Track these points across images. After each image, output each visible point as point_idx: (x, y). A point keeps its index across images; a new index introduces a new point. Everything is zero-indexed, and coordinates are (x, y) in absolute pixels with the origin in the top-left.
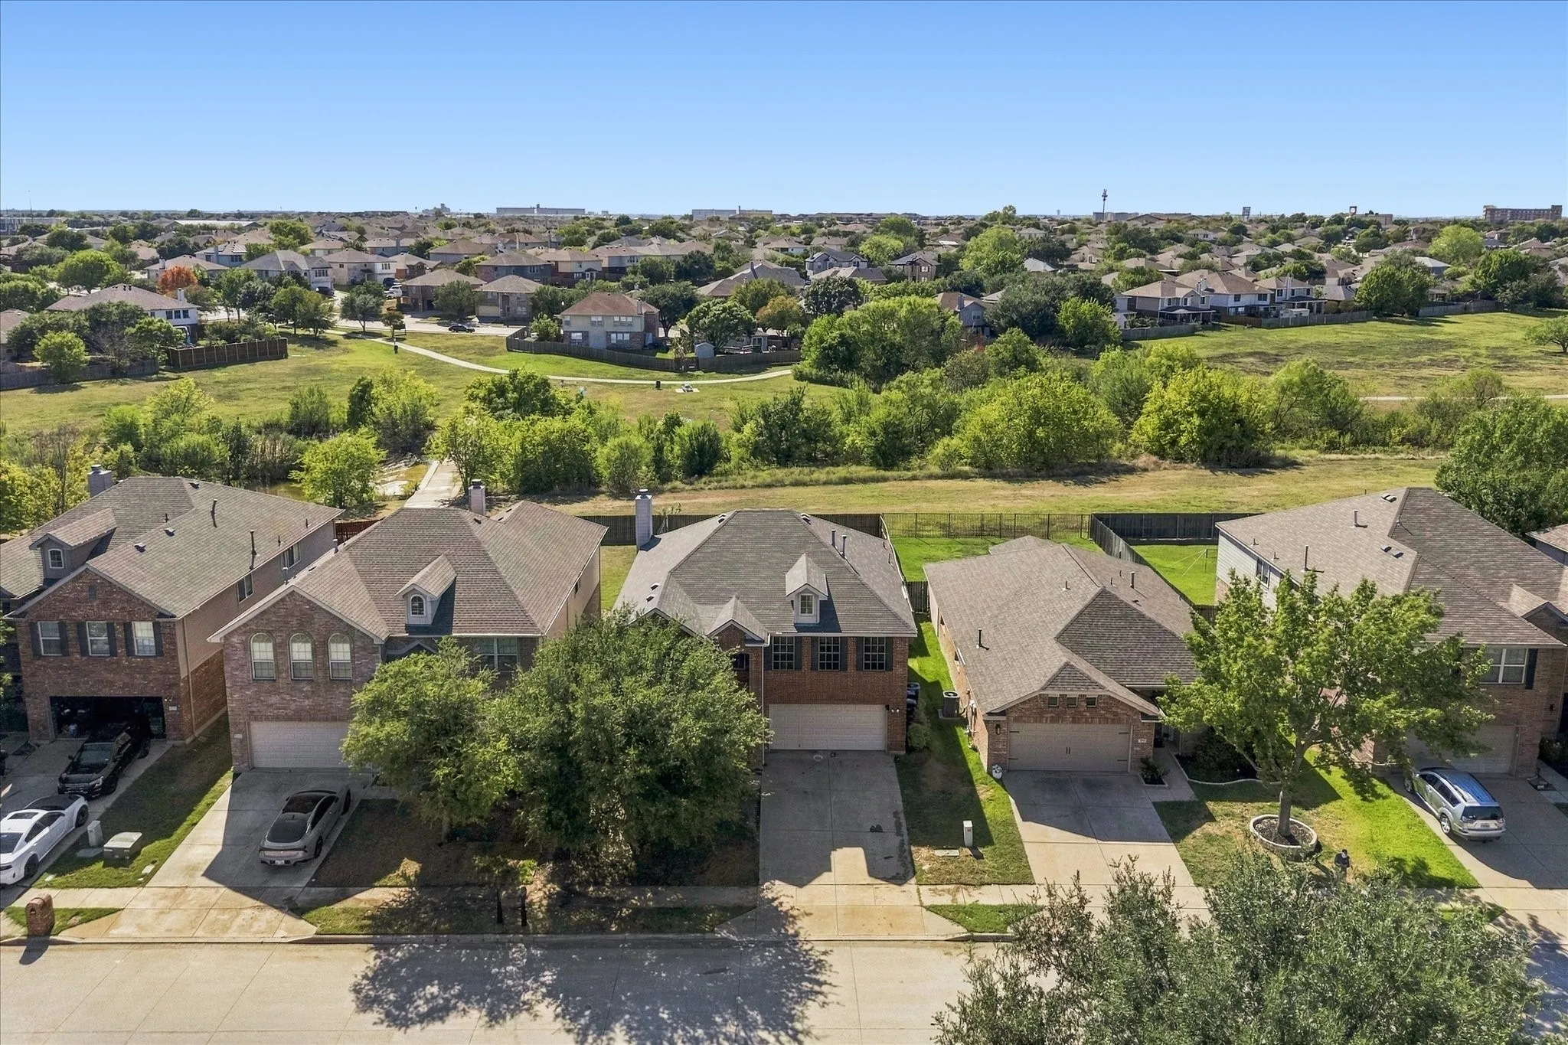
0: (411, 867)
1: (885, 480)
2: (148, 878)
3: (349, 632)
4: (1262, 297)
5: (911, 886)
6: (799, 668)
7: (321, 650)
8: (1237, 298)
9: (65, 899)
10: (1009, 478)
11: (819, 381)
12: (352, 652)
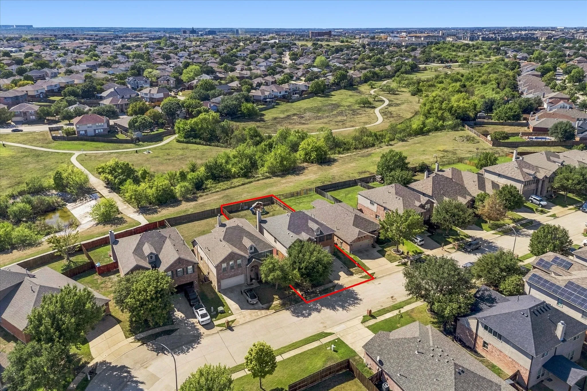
0: (276, 297)
1: (251, 182)
2: (232, 313)
3: (241, 257)
4: (286, 92)
5: (355, 275)
7: (236, 262)
8: (280, 93)
11: (187, 143)
12: (242, 261)
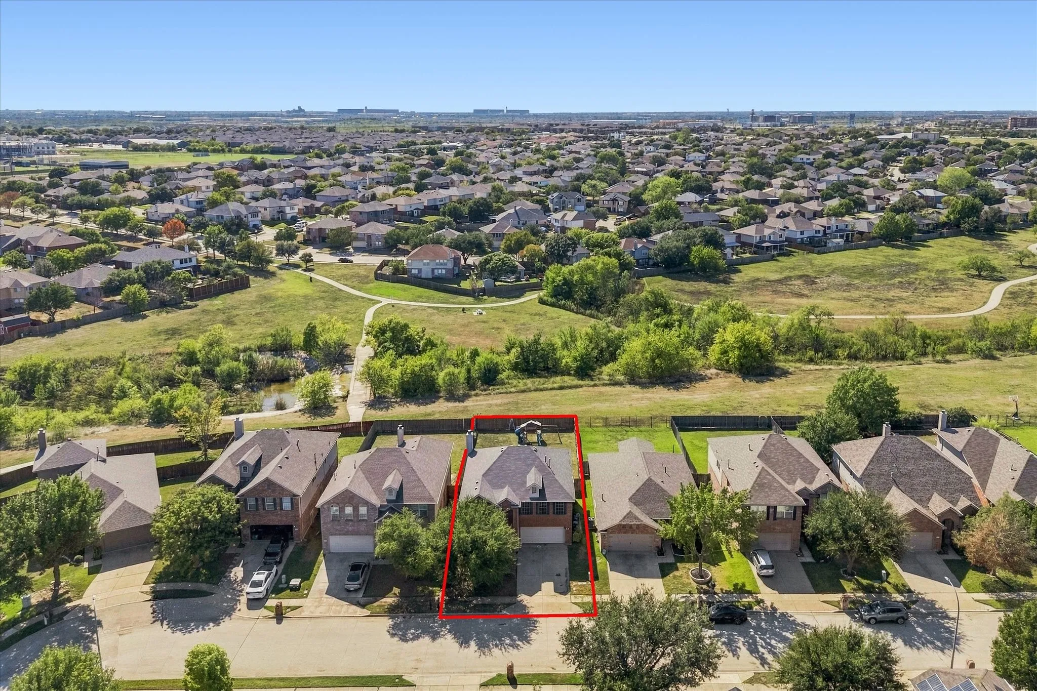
0: (396, 590)
1: (581, 386)
2: (307, 595)
3: (366, 503)
4: (817, 232)
5: (568, 596)
6: (531, 513)
7: (356, 509)
8: (802, 233)
9: (286, 603)
10: (643, 386)
12: (368, 510)
